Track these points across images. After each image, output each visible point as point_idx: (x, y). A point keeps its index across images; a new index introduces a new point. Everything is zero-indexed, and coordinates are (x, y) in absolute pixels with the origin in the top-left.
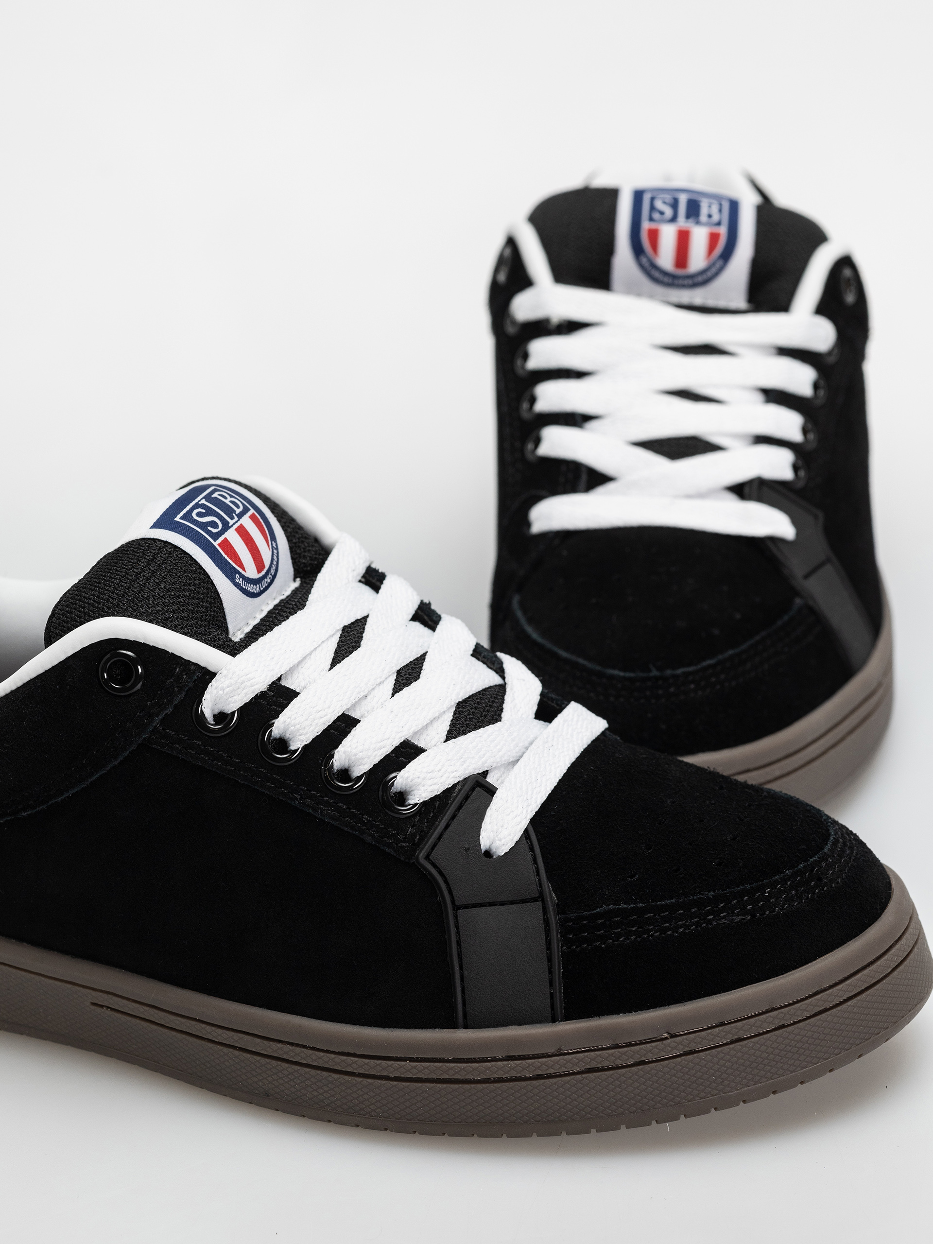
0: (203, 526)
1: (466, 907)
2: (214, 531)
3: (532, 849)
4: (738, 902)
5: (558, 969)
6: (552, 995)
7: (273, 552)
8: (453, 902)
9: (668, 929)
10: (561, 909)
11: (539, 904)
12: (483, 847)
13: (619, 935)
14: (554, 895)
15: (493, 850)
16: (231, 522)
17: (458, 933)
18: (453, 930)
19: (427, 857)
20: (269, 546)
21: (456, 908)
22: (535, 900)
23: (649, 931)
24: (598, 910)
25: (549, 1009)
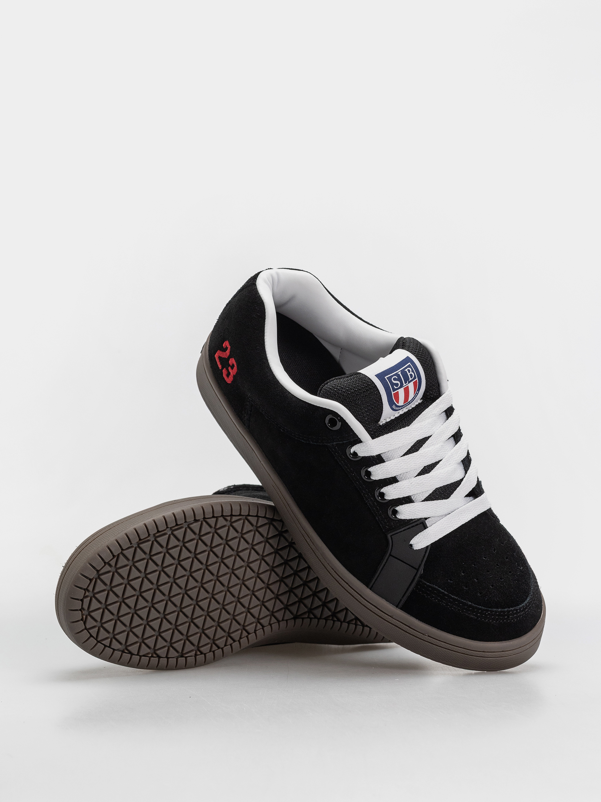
0: (393, 384)
1: (393, 557)
2: (395, 387)
3: (426, 552)
4: (477, 610)
5: (408, 594)
6: (401, 600)
7: (414, 397)
8: (391, 552)
9: (449, 606)
10: (421, 577)
11: (416, 571)
12: (411, 542)
13: (433, 597)
14: (422, 571)
15: (413, 546)
16: (404, 384)
17: (386, 562)
18: (385, 561)
19: (391, 536)
20: (414, 394)
21: (390, 555)
22: (415, 569)
23: (443, 602)
24: (432, 585)
25: (398, 603)
